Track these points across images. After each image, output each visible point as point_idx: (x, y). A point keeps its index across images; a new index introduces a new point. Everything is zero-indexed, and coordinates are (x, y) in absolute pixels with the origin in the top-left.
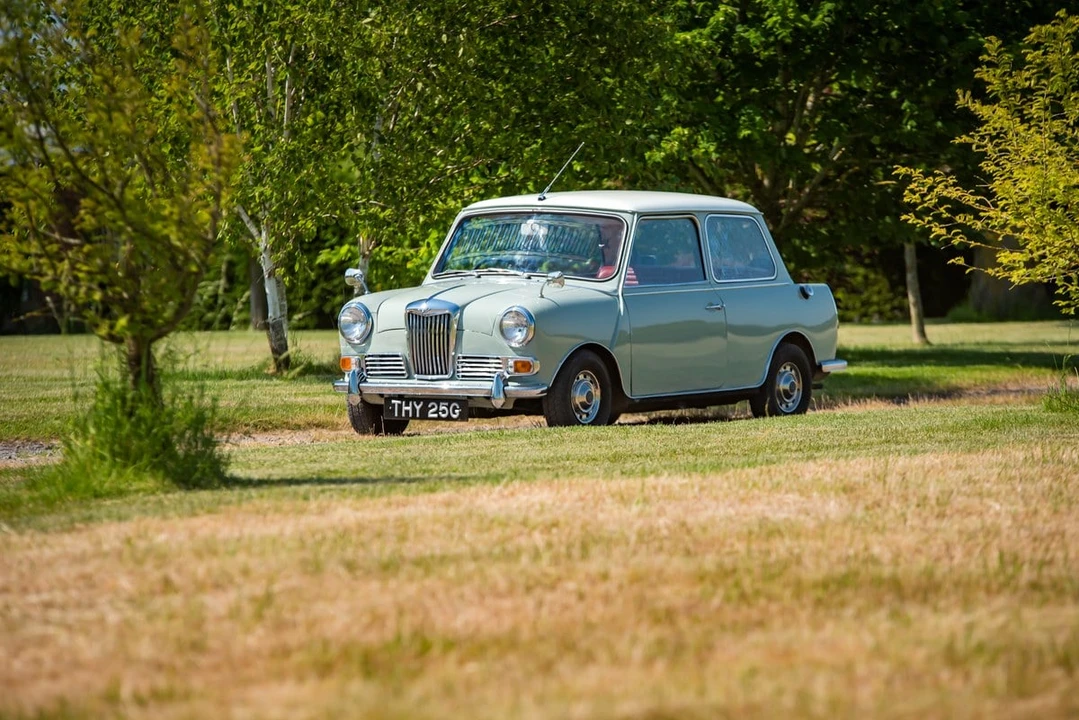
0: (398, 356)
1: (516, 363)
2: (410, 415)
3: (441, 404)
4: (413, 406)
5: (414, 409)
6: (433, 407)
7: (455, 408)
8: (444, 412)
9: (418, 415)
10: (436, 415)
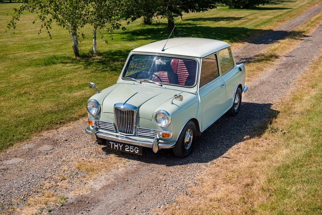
1: (162, 134)
2: (117, 149)
3: (131, 147)
5: (119, 147)
6: (127, 147)
7: (136, 149)
8: (132, 150)
9: (121, 149)
10: (129, 151)
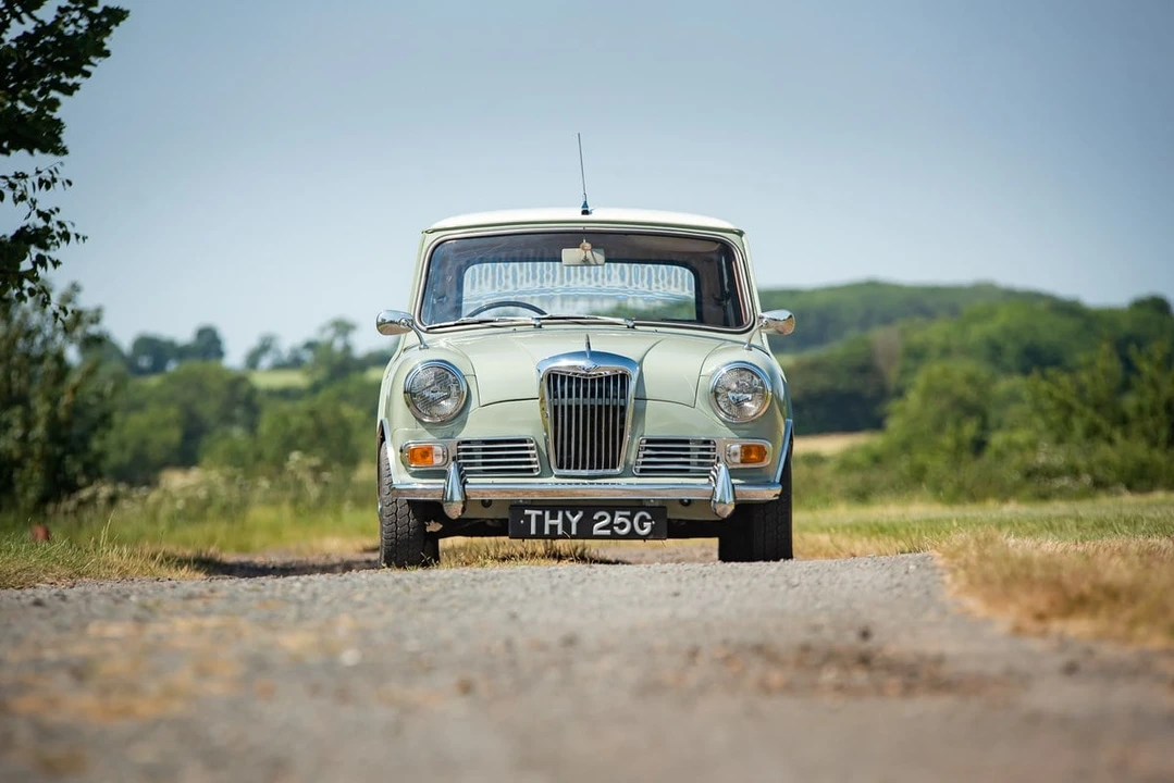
0: (524, 441)
1: (744, 448)
2: (560, 532)
3: (618, 513)
4: (564, 516)
5: (567, 522)
6: (602, 518)
7: (643, 519)
8: (621, 526)
9: (574, 532)
10: (608, 532)
